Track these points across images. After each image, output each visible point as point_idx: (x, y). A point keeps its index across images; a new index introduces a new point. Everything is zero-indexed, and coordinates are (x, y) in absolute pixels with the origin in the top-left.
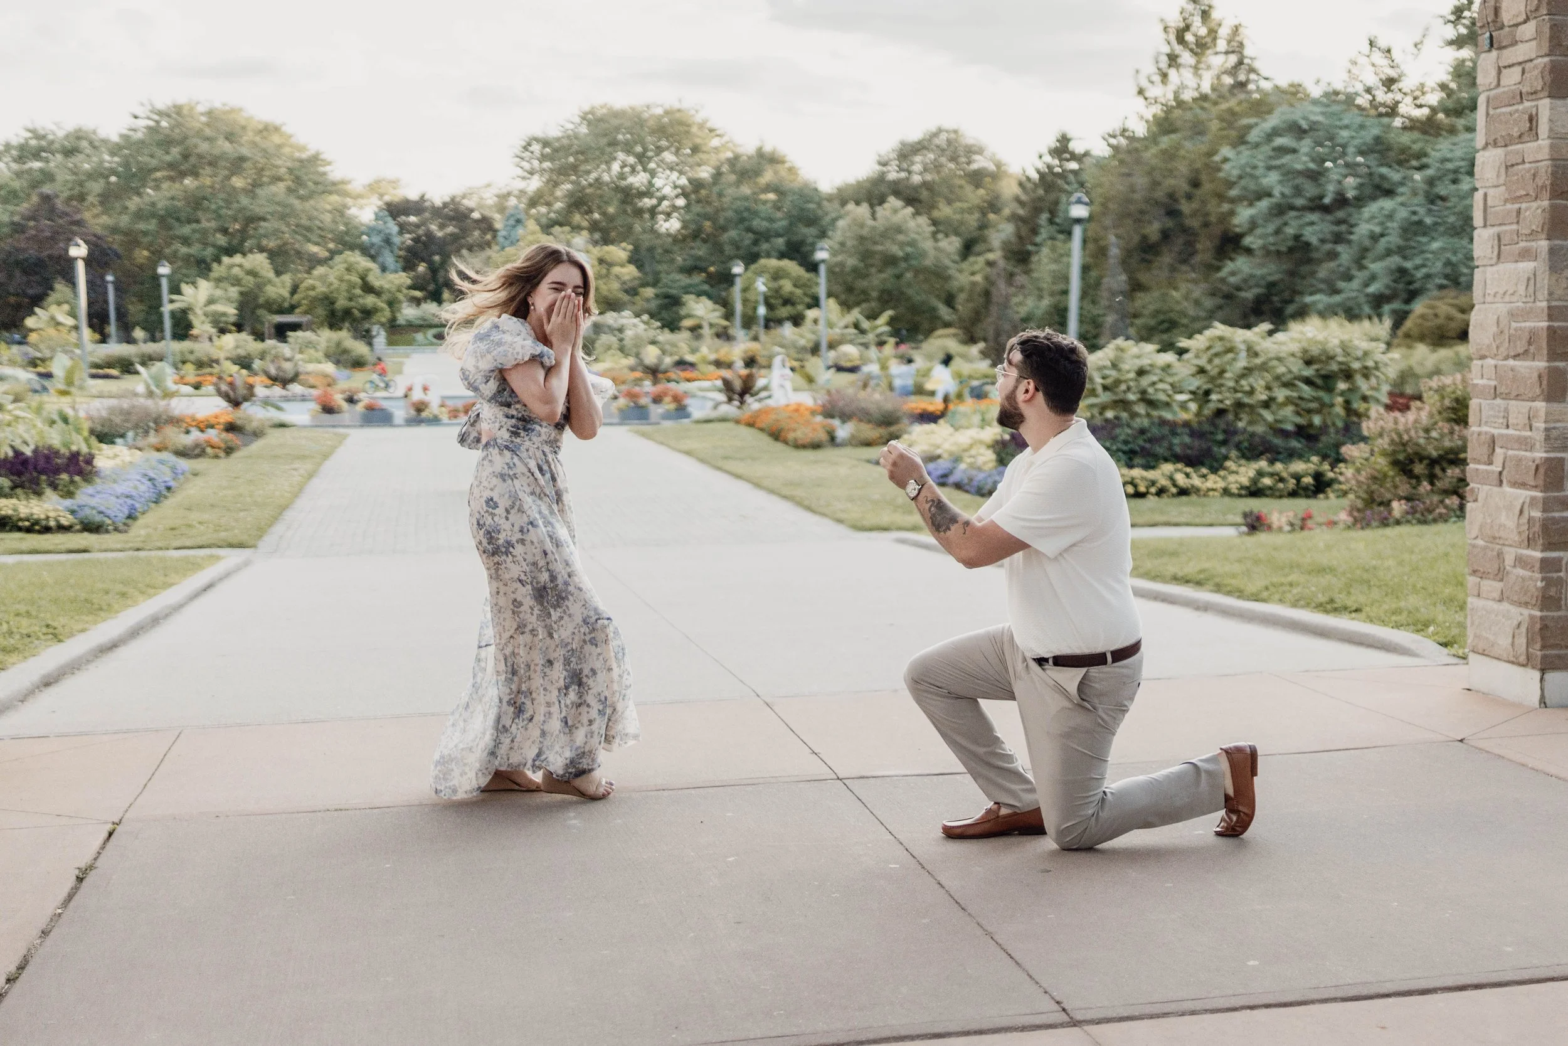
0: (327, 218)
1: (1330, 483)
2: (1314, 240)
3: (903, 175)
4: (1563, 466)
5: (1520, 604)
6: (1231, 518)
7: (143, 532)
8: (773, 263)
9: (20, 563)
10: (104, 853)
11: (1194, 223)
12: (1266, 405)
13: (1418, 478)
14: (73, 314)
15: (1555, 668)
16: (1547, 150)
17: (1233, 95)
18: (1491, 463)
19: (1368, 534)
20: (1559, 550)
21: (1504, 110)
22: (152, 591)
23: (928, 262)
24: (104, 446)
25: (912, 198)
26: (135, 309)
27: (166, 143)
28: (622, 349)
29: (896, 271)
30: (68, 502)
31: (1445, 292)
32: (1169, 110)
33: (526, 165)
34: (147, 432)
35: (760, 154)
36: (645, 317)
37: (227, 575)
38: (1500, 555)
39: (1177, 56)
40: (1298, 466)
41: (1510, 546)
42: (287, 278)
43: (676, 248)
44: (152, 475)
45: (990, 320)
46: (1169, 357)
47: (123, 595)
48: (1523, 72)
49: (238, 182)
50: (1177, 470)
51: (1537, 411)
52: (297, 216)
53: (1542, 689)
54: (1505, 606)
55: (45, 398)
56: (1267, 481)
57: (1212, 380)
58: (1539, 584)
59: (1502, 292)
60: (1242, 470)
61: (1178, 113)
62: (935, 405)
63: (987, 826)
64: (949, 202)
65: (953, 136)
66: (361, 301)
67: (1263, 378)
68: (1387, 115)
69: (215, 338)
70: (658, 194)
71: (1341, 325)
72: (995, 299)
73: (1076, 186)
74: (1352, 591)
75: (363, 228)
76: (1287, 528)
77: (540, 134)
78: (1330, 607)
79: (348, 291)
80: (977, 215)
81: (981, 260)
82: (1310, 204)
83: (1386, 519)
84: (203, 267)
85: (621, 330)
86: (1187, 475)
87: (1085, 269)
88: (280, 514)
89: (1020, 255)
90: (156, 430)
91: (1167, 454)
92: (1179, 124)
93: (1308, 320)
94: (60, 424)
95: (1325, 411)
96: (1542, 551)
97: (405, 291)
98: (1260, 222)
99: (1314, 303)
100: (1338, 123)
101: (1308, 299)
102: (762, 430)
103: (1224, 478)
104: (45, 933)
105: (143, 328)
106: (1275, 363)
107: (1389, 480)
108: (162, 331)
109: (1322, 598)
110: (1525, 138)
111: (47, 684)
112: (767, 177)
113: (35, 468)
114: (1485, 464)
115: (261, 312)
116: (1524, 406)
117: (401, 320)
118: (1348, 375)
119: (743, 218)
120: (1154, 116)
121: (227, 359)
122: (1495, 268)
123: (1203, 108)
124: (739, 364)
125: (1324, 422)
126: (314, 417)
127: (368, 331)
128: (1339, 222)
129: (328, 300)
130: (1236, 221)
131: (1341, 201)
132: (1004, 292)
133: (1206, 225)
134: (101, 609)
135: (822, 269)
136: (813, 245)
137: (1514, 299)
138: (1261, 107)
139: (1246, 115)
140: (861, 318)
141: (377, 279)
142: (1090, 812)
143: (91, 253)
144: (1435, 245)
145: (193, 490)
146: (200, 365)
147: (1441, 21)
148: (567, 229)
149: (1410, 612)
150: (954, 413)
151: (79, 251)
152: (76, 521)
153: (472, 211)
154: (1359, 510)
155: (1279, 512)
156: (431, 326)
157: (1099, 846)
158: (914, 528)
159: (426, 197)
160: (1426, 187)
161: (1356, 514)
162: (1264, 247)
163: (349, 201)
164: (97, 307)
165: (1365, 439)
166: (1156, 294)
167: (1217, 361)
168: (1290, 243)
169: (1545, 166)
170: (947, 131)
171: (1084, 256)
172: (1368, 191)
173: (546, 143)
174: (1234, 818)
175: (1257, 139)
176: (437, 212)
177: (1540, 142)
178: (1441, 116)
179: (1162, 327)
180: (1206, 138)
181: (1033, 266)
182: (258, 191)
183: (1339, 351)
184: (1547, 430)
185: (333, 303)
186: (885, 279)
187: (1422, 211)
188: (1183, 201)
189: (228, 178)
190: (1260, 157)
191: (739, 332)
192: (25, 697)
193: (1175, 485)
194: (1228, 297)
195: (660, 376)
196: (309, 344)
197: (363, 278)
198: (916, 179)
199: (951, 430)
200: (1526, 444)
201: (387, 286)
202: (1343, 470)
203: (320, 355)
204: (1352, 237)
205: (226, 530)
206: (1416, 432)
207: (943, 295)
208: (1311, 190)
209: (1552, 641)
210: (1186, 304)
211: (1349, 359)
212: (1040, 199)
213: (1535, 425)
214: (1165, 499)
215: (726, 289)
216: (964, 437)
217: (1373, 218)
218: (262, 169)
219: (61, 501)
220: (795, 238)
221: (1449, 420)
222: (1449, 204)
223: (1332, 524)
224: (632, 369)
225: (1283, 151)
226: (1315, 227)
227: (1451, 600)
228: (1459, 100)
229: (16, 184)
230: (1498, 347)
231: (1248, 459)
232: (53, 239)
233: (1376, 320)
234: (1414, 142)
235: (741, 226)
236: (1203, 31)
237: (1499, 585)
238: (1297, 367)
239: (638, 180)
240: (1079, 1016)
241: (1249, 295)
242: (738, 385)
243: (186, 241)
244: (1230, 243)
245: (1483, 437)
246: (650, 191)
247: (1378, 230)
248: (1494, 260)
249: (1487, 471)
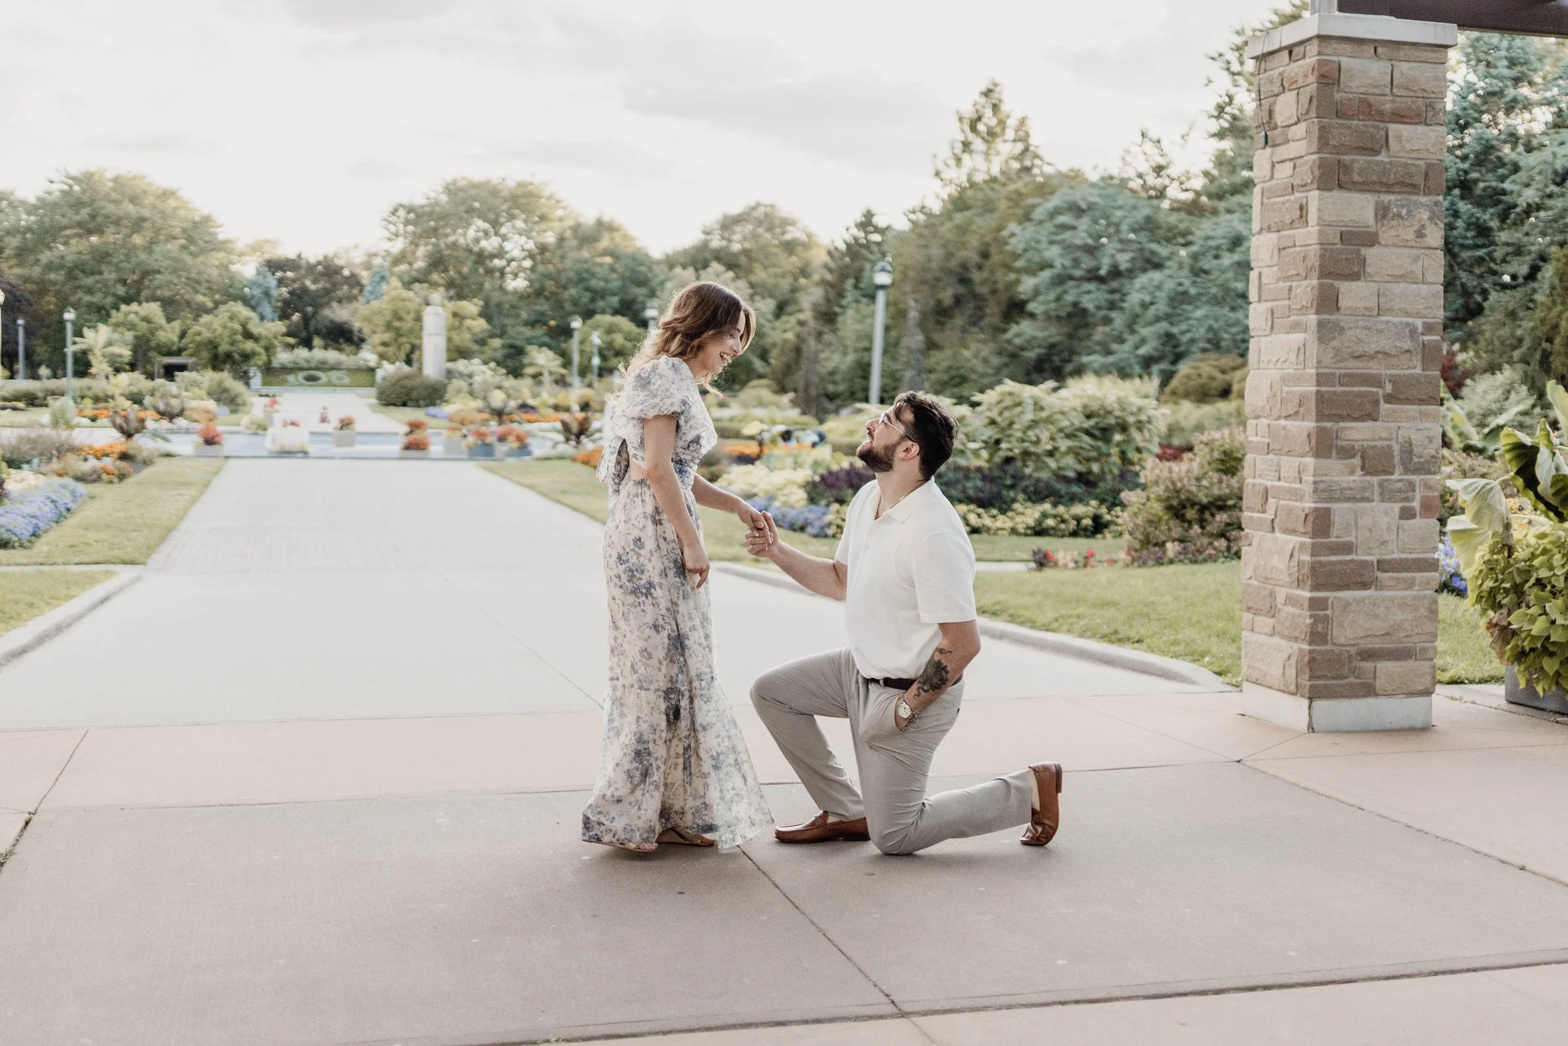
0: (214, 273)
1: (1106, 525)
2: (1090, 307)
3: (724, 243)
4: (1329, 515)
5: (1290, 639)
6: (1018, 554)
7: (45, 549)
8: (607, 319)
10: (23, 840)
11: (984, 290)
12: (1051, 454)
13: (1190, 523)
15: (1321, 697)
16: (1315, 236)
17: (1020, 178)
18: (1264, 512)
19: (1143, 571)
20: (1327, 590)
21: (1277, 199)
22: (54, 602)
24: (12, 471)
25: (732, 263)
26: (42, 351)
27: (77, 204)
28: (471, 393)
31: (1207, 355)
32: (963, 190)
33: (393, 228)
34: (50, 459)
35: (600, 224)
36: (493, 365)
37: (121, 589)
38: (1272, 594)
39: (970, 143)
40: (1079, 509)
41: (1282, 586)
42: (177, 325)
43: (521, 304)
44: (54, 498)
45: (800, 373)
46: (964, 410)
47: (31, 605)
48: (1294, 168)
49: (137, 240)
50: (969, 511)
51: (1306, 465)
52: (188, 271)
53: (1310, 716)
54: (1277, 640)
56: (1050, 522)
57: (1002, 430)
58: (1308, 621)
59: (1275, 359)
60: (1029, 511)
61: (970, 193)
62: (751, 448)
63: (816, 832)
64: (765, 268)
65: (769, 210)
66: (241, 346)
67: (1048, 430)
68: (1157, 197)
69: (111, 377)
70: (508, 256)
71: (1115, 382)
72: (805, 355)
73: (878, 255)
74: (1134, 624)
75: (245, 282)
76: (1072, 565)
77: (405, 201)
78: (1115, 638)
79: (230, 337)
80: (789, 280)
81: (793, 319)
82: (1088, 276)
83: (1161, 558)
84: (101, 313)
85: (470, 376)
86: (979, 516)
87: (887, 329)
88: (167, 535)
89: (828, 317)
90: (58, 457)
91: (961, 496)
92: (971, 202)
93: (1085, 377)
95: (1103, 460)
96: (1311, 591)
97: (280, 338)
98: (1042, 290)
99: (1090, 363)
100: (1114, 204)
101: (1085, 359)
103: (1012, 519)
105: (48, 366)
106: (1059, 417)
107: (1163, 523)
108: (64, 368)
109: (1107, 630)
110: (1296, 224)
112: (605, 243)
114: (1259, 512)
115: (152, 354)
116: (1295, 461)
117: (275, 364)
118: (1124, 428)
119: (582, 278)
120: (949, 196)
121: (122, 395)
122: (1268, 338)
123: (993, 189)
124: (576, 408)
125: (1102, 469)
126: (196, 448)
127: (246, 373)
128: (1113, 291)
129: (212, 345)
130: (1021, 289)
131: (1115, 272)
132: (813, 348)
133: (994, 292)
134: (11, 618)
136: (644, 303)
137: (1285, 366)
138: (1044, 189)
139: (1031, 195)
141: (255, 328)
142: (911, 821)
143: (6, 300)
144: (1199, 313)
145: (89, 512)
146: (97, 400)
147: (1205, 115)
148: (426, 285)
149: (1187, 644)
150: (770, 456)
153: (342, 268)
154: (1136, 551)
155: (1065, 550)
156: (301, 369)
157: (918, 853)
158: (735, 559)
159: (303, 256)
160: (1190, 262)
161: (1134, 554)
162: (1046, 313)
163: (234, 258)
164: (9, 348)
165: (1144, 487)
166: (948, 352)
167: (1007, 414)
168: (1069, 309)
169: (1314, 249)
170: (765, 206)
171: (887, 317)
172: (1139, 264)
173: (410, 210)
174: (1040, 829)
175: (1041, 217)
176: (311, 268)
177: (1309, 228)
178: (1204, 199)
179: (953, 382)
180: (995, 216)
181: (839, 325)
182: (155, 247)
183: (1116, 406)
184: (1315, 482)
185: (216, 347)
187: (1187, 283)
188: (974, 271)
189: (130, 236)
190: (1044, 232)
191: (576, 380)
194: (1014, 356)
195: (505, 417)
196: (194, 383)
197: (244, 326)
198: (736, 247)
199: (766, 471)
200: (1297, 495)
201: (264, 333)
202: (1120, 513)
203: (203, 393)
204: (1124, 305)
205: (120, 548)
206: (1189, 480)
207: (758, 352)
208: (1087, 263)
209: (1319, 673)
210: (975, 361)
211: (1125, 413)
212: (847, 267)
213: (1304, 478)
215: (565, 341)
216: (779, 478)
217: (1143, 288)
218: (160, 229)
220: (628, 297)
221: (1219, 471)
222: (1212, 277)
223: (1112, 562)
224: (480, 411)
225: (1063, 227)
226: (1092, 295)
227: (1224, 633)
228: (1220, 186)
230: (1271, 409)
231: (1034, 502)
233: (1146, 378)
234: (1180, 221)
235: (581, 286)
236: (993, 122)
237: (1271, 621)
238: (1079, 421)
239: (490, 244)
240: (906, 1008)
241: (1031, 355)
242: (575, 427)
243: (90, 291)
244: (1016, 309)
245: (1257, 488)
246: (500, 253)
247: (1147, 299)
248: (1268, 332)
249: (1260, 519)
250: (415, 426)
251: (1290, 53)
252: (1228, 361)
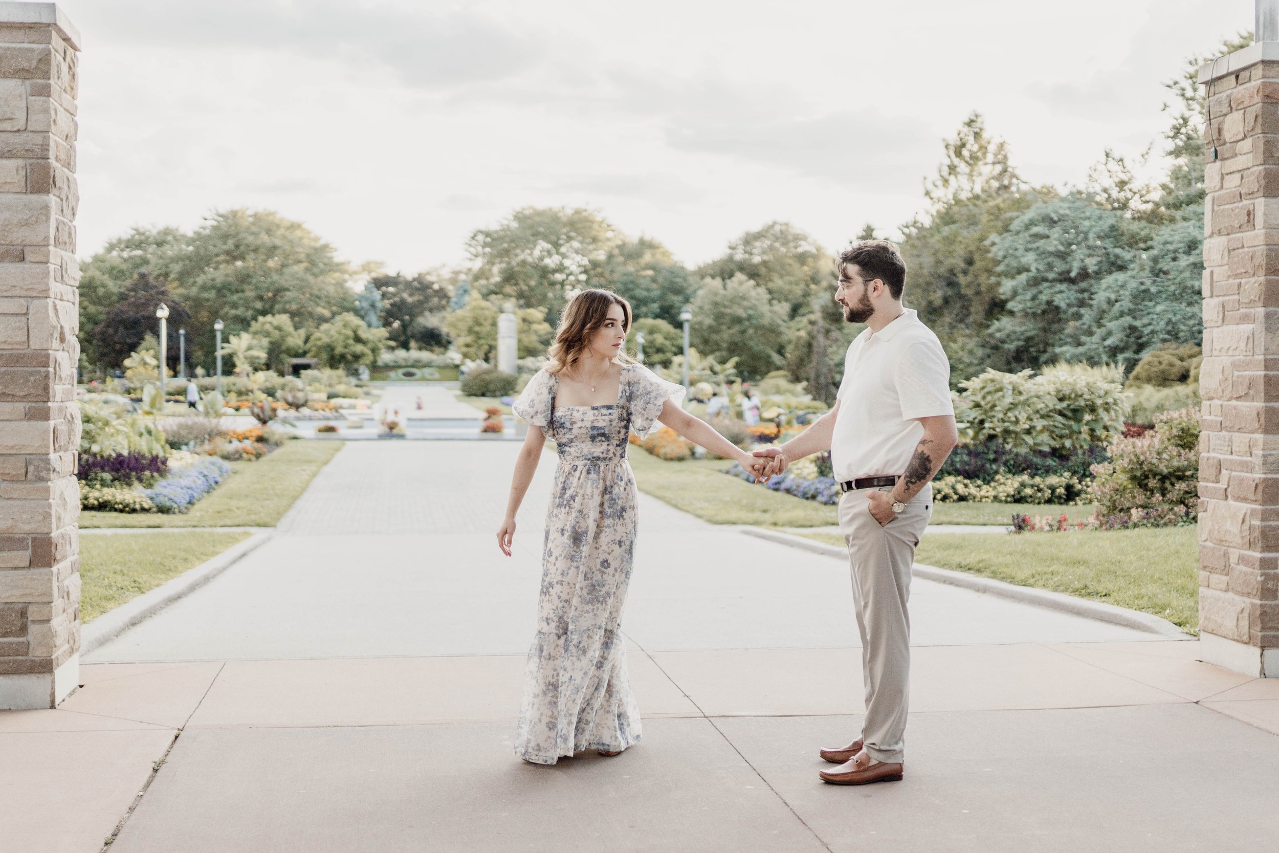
0: (332, 289)
1: (1078, 494)
2: (1063, 305)
3: (747, 256)
5: (1243, 594)
6: (1000, 519)
7: (198, 514)
8: (649, 322)
9: (116, 535)
10: (172, 752)
11: (969, 292)
12: (1028, 432)
13: (1152, 491)
14: (156, 357)
15: (1272, 646)
16: (1262, 238)
17: (998, 194)
18: (1218, 482)
19: (1110, 533)
21: (1226, 207)
22: (204, 557)
23: (766, 321)
24: (174, 451)
25: (753, 273)
26: (199, 355)
27: (225, 237)
29: (743, 327)
30: (149, 492)
31: (1167, 345)
32: (950, 207)
33: (473, 250)
34: (203, 442)
35: (642, 242)
37: (256, 547)
38: (1226, 555)
39: (955, 167)
40: (1053, 480)
41: (1235, 547)
42: (302, 332)
44: (206, 473)
45: (811, 365)
47: (185, 560)
48: (1242, 178)
49: (271, 264)
50: (957, 482)
51: (1256, 441)
52: (311, 288)
53: (1262, 663)
54: (1230, 595)
55: (135, 416)
56: (1028, 491)
57: (986, 412)
58: (1259, 578)
59: (1226, 348)
60: (1009, 482)
61: (956, 209)
62: (770, 429)
64: (781, 276)
65: (784, 228)
66: (353, 348)
67: (1025, 412)
68: (1119, 208)
69: (251, 375)
70: (567, 271)
71: (1084, 370)
72: (815, 349)
74: (1102, 580)
75: (356, 297)
76: (1047, 528)
77: (483, 228)
78: (1084, 592)
79: (344, 341)
80: (802, 286)
81: (805, 320)
82: (1060, 277)
83: (1127, 522)
84: (244, 324)
86: (966, 486)
88: (293, 503)
90: (209, 440)
91: (950, 469)
92: (956, 217)
93: (1058, 366)
94: (146, 436)
95: (1075, 437)
96: (1261, 552)
97: (383, 341)
98: (1020, 291)
99: (1063, 353)
100: (1083, 215)
101: (1058, 350)
102: (640, 446)
103: (995, 488)
104: (131, 809)
105: (203, 367)
106: (1035, 400)
107: (1128, 491)
108: (215, 369)
109: (1077, 585)
110: (1244, 228)
111: (134, 624)
112: (647, 258)
113: (128, 467)
114: (1213, 482)
115: (284, 356)
116: (1245, 437)
117: (380, 363)
118: (1093, 409)
119: (628, 288)
120: (938, 212)
121: (259, 389)
122: (1220, 329)
123: (975, 205)
125: (1074, 445)
126: (317, 434)
127: (356, 370)
128: (1083, 291)
129: (330, 348)
130: (1001, 290)
131: (1084, 274)
132: (822, 344)
133: (978, 293)
134: (170, 570)
135: (686, 327)
136: (680, 308)
137: (1237, 353)
138: (1021, 204)
139: (1009, 209)
140: (715, 363)
141: (364, 334)
143: (171, 314)
144: (1159, 308)
145: (233, 484)
146: (240, 393)
147: (1163, 136)
148: (500, 296)
149: (1150, 598)
151: (163, 313)
152: (153, 505)
153: (433, 283)
154: (1104, 516)
155: (1041, 515)
156: (400, 367)
158: (756, 523)
159: (401, 274)
160: (1151, 264)
161: (1101, 518)
162: (1024, 310)
163: (346, 276)
164: (173, 353)
165: (1111, 460)
167: (989, 398)
168: (1044, 307)
169: (1261, 250)
170: (781, 224)
172: (1105, 266)
173: (487, 234)
175: (1018, 228)
176: (408, 284)
177: (1256, 231)
178: (1163, 209)
180: (978, 228)
182: (285, 270)
183: (1086, 390)
184: (1264, 456)
185: (333, 350)
186: (733, 334)
187: (1148, 282)
188: (960, 275)
189: (265, 261)
190: (1021, 241)
192: (119, 633)
193: (956, 493)
194: (996, 348)
196: (316, 380)
197: (355, 332)
198: (757, 259)
200: (1248, 467)
201: (371, 337)
202: (1090, 483)
203: (323, 387)
204: (1091, 302)
205: (255, 514)
206: (1151, 454)
207: (776, 346)
208: (1060, 266)
209: (1270, 625)
210: (961, 353)
211: (1093, 396)
213: (1255, 452)
214: (948, 503)
217: (1109, 287)
218: (289, 255)
219: (144, 490)
220: (666, 304)
221: (1178, 445)
222: (1171, 277)
223: (1082, 525)
225: (1038, 236)
226: (1064, 295)
227: (1183, 588)
228: (1177, 197)
229: (124, 267)
230: (1223, 391)
231: (1013, 474)
232: (145, 305)
233: (1112, 365)
234: (1141, 229)
236: (975, 148)
237: (1225, 579)
238: (1053, 403)
239: (551, 262)
241: (1011, 347)
243: (235, 306)
244: (997, 307)
245: (1211, 461)
246: (561, 269)
247: (1113, 297)
248: (1220, 323)
249: (1214, 488)
250: (492, 413)
251: (1237, 77)
252: (1185, 350)
